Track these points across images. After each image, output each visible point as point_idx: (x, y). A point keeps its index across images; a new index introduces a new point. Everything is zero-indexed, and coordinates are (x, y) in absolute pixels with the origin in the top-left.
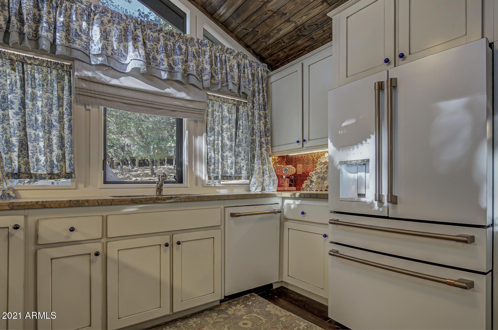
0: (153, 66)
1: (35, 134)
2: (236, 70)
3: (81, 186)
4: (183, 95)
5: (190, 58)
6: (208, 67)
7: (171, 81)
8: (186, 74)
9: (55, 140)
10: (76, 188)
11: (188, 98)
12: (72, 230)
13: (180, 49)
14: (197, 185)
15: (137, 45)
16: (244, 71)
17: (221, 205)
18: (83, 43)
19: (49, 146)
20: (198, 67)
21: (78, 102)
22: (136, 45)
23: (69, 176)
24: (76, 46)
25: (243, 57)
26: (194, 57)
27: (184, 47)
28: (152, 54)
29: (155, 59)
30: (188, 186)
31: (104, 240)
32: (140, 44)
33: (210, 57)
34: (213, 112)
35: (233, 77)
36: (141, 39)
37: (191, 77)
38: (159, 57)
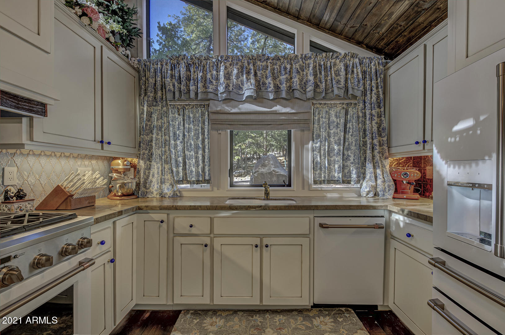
0: (263, 90)
1: (189, 154)
2: (343, 73)
3: (215, 189)
4: (288, 110)
5: (294, 74)
6: (311, 78)
7: (277, 99)
8: (291, 90)
9: (200, 158)
10: (212, 190)
11: (293, 111)
12: (191, 226)
13: (285, 68)
14: (303, 188)
15: (250, 77)
16: (353, 71)
17: (311, 215)
18: (214, 87)
19: (197, 161)
20: (301, 81)
21: (212, 129)
22: (248, 77)
23: (208, 182)
24: (210, 90)
25: (352, 57)
26: (298, 72)
27: (288, 66)
28: (262, 80)
29: (264, 84)
30: (295, 190)
31: (212, 235)
32: (252, 76)
33: (315, 67)
34: (319, 119)
35: (338, 82)
36: (252, 71)
37: (295, 91)
38: (267, 82)
